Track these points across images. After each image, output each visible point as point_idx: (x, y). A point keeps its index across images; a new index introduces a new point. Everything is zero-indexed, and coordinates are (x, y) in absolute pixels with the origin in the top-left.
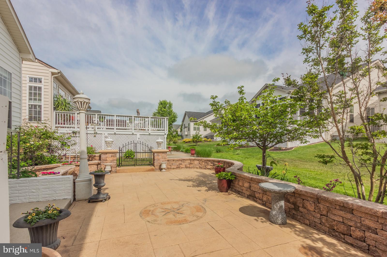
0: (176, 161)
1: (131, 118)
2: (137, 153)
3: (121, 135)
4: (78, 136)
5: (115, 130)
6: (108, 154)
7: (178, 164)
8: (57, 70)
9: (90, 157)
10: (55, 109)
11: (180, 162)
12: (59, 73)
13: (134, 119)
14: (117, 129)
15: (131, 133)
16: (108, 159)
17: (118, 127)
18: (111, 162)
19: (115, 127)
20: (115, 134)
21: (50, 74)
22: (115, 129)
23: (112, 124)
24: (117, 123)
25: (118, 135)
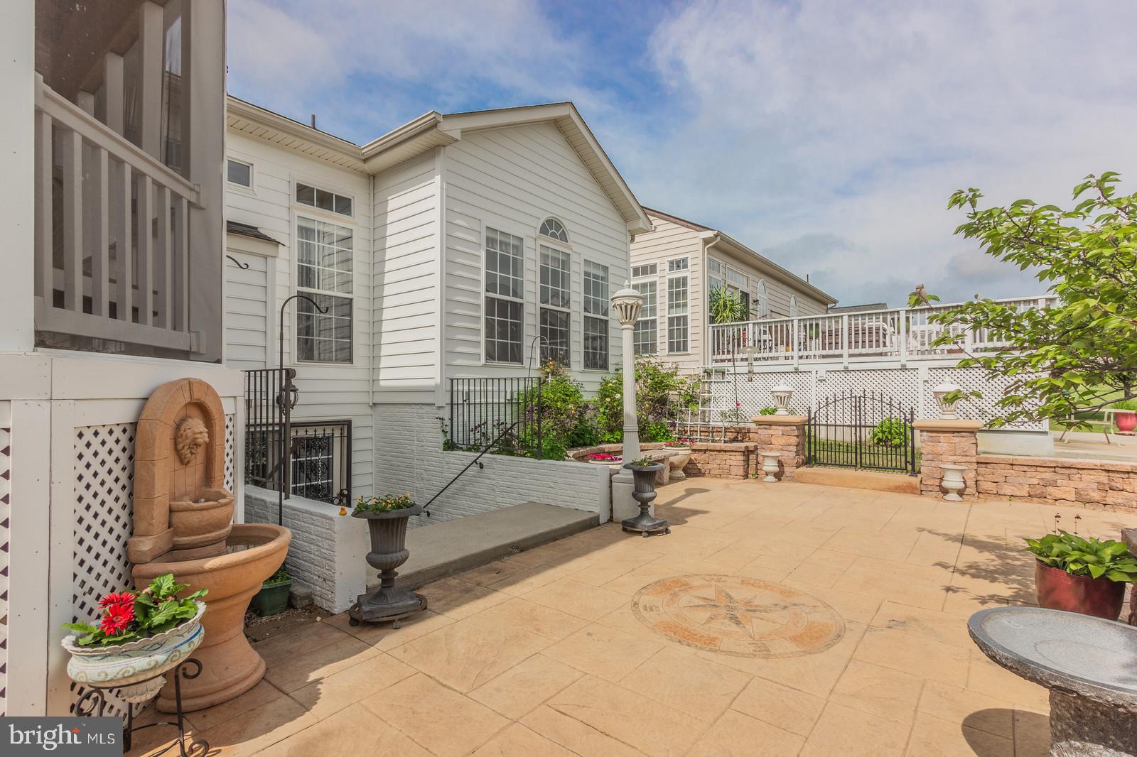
0: (1025, 468)
1: (896, 316)
2: (863, 429)
3: (866, 374)
4: (713, 380)
5: (845, 360)
6: (775, 427)
7: (1035, 481)
8: (712, 230)
9: (738, 432)
10: (712, 320)
11: (1048, 475)
12: (716, 236)
13: (907, 319)
14: (851, 356)
15: (898, 366)
16: (773, 441)
17: (853, 351)
18: (783, 450)
19: (845, 351)
20: (846, 370)
21: (701, 242)
22: (846, 355)
23: (837, 343)
24: (850, 338)
25: (856, 375)
